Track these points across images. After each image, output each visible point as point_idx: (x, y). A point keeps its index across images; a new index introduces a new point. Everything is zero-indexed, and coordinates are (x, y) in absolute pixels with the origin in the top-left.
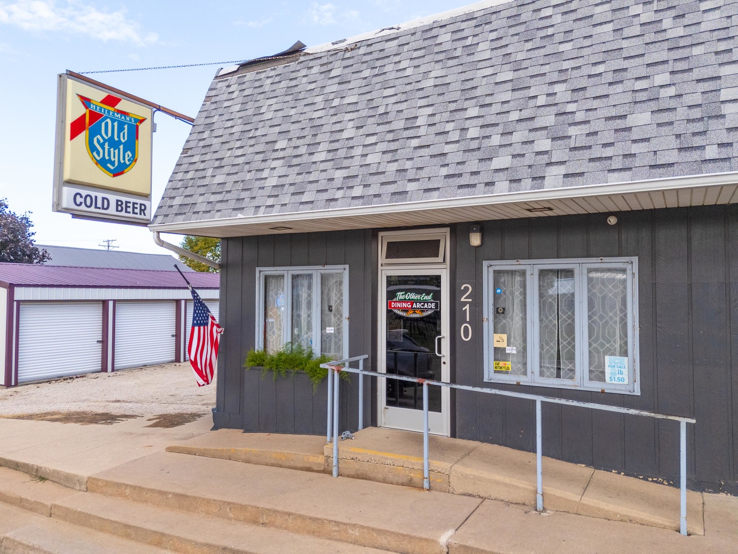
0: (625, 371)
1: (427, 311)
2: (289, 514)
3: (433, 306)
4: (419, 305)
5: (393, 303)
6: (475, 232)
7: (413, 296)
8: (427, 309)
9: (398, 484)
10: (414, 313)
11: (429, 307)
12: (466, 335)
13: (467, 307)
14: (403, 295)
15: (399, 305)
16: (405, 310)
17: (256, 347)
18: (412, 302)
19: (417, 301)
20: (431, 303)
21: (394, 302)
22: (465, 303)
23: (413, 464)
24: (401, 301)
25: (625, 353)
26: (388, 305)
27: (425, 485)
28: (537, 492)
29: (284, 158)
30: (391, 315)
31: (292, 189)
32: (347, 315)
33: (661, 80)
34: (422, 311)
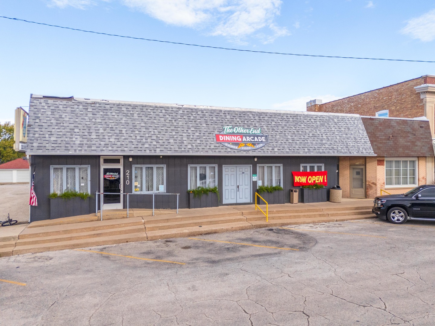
0: (163, 188)
2: (104, 226)
3: (118, 176)
4: (114, 176)
6: (131, 158)
7: (112, 174)
8: (116, 177)
9: (120, 218)
10: (112, 178)
12: (128, 183)
14: (109, 173)
15: (107, 176)
16: (110, 178)
17: (51, 192)
18: (112, 175)
19: (113, 175)
22: (127, 175)
23: (124, 213)
25: (163, 184)
26: (104, 176)
27: (128, 217)
28: (153, 212)
29: (79, 135)
30: (105, 179)
31: (87, 146)
32: (90, 180)
33: (174, 133)
34: (115, 177)
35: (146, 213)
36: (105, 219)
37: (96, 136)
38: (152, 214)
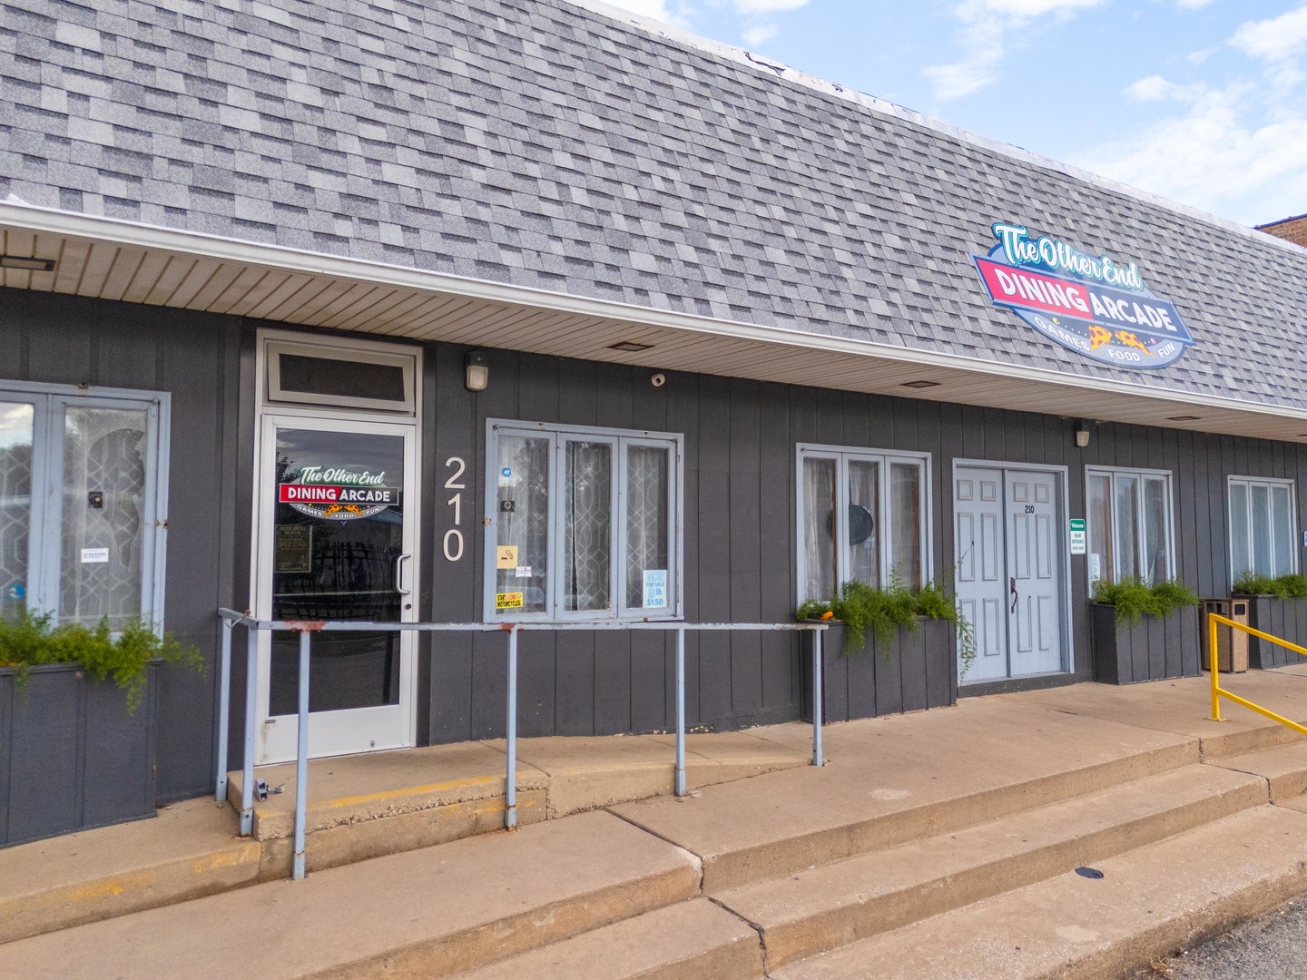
0: (664, 589)
1: (371, 506)
3: (386, 495)
4: (353, 495)
5: (290, 489)
6: (480, 364)
7: (339, 476)
8: (373, 503)
9: (450, 839)
10: (344, 510)
11: (377, 499)
12: (454, 552)
13: (457, 499)
14: (316, 472)
15: (306, 493)
16: (323, 504)
18: (339, 487)
19: (350, 487)
20: (382, 490)
21: (296, 487)
22: (453, 493)
23: (480, 789)
24: (311, 486)
25: (663, 564)
26: (281, 492)
27: (512, 820)
28: (676, 769)
29: (108, 79)
30: (286, 515)
31: (186, 176)
32: (163, 515)
33: (779, 213)
34: (362, 506)
35: (633, 774)
36: (326, 858)
37: (264, 115)
38: (669, 777)
